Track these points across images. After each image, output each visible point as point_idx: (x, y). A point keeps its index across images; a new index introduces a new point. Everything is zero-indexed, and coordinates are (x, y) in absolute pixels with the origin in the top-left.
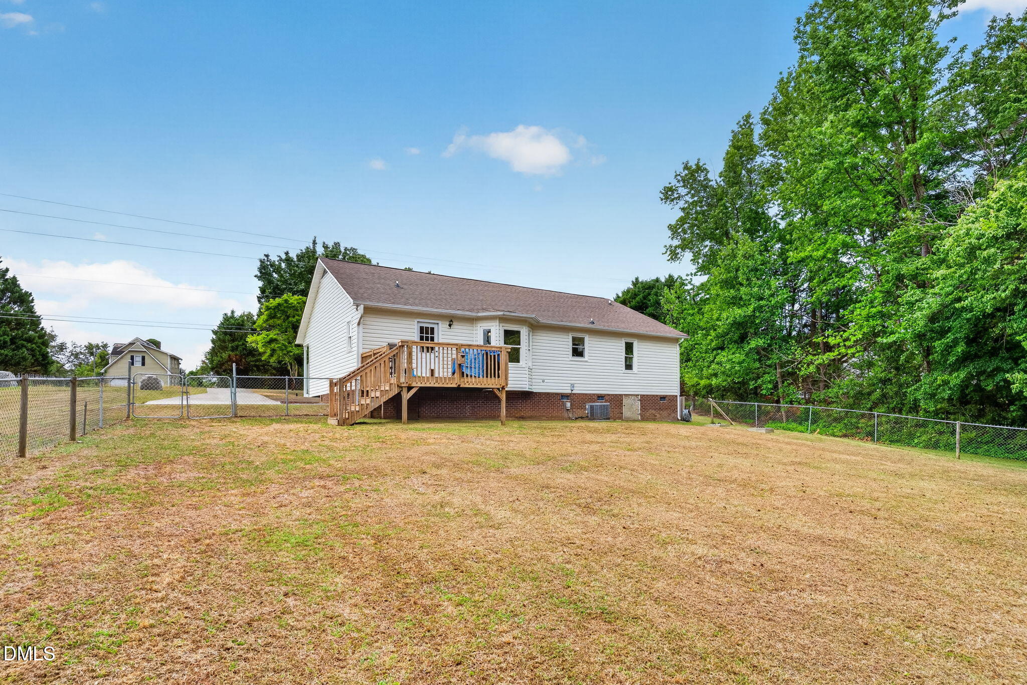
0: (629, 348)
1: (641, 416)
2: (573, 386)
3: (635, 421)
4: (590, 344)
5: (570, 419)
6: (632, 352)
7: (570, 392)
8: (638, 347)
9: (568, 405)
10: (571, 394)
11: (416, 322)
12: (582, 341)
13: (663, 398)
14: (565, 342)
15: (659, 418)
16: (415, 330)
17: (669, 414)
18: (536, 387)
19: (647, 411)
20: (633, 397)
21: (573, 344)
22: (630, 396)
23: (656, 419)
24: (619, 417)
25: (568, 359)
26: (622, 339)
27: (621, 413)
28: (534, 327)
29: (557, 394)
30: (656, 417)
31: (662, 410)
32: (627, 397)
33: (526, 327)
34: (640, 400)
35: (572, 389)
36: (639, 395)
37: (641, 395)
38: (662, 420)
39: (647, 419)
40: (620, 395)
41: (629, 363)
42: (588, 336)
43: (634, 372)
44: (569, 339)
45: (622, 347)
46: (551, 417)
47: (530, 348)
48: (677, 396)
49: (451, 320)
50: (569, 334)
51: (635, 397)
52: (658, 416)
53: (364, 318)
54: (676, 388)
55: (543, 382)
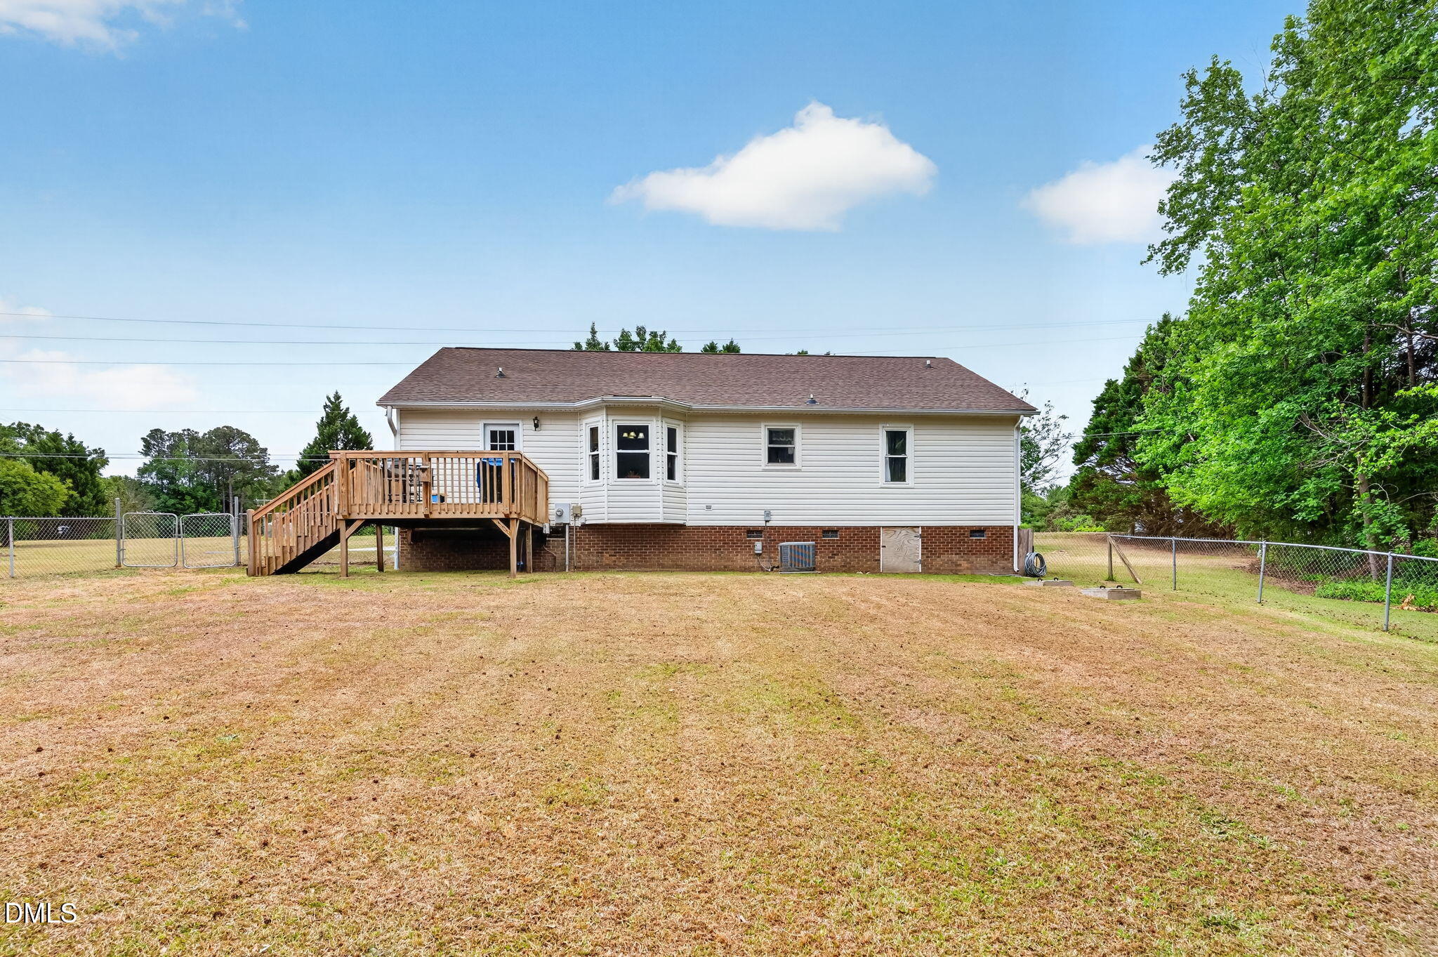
0: (896, 442)
1: (923, 565)
2: (768, 514)
3: (908, 574)
4: (804, 441)
5: (762, 570)
6: (903, 450)
7: (763, 524)
8: (914, 440)
9: (759, 546)
10: (765, 527)
11: (481, 426)
12: (790, 434)
13: (979, 531)
14: (758, 438)
15: (968, 568)
16: (481, 438)
17: (992, 562)
18: (694, 516)
19: (939, 557)
20: (904, 532)
21: (771, 442)
22: (898, 530)
23: (960, 571)
24: (873, 568)
25: (761, 468)
26: (880, 426)
27: (876, 560)
28: (691, 417)
29: (738, 528)
30: (959, 568)
31: (974, 554)
32: (891, 532)
33: (660, 418)
34: (922, 536)
35: (767, 519)
36: (918, 527)
37: (923, 527)
38: (973, 573)
39: (938, 572)
40: (874, 528)
41: (897, 470)
42: (805, 426)
43: (910, 486)
44: (763, 433)
45: (880, 441)
46: (725, 567)
47: (679, 452)
48: (1012, 528)
49: (536, 418)
50: (763, 425)
51: (910, 531)
52: (965, 564)
53: (404, 426)
54: (1010, 516)
55: (709, 508)
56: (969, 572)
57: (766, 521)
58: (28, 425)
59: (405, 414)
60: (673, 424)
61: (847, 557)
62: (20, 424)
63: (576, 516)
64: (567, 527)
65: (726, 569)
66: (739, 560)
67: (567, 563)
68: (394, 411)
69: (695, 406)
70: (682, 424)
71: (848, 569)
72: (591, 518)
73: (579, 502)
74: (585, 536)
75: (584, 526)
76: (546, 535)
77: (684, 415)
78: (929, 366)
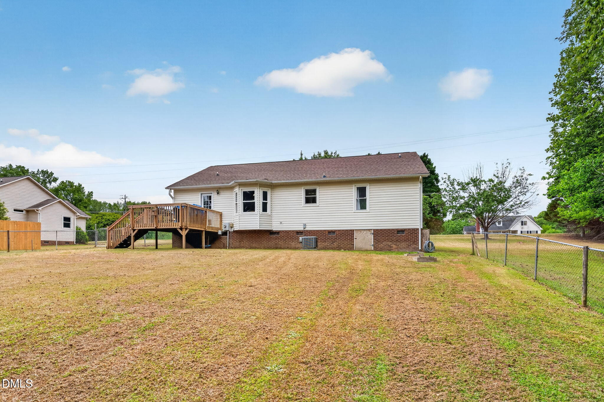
0: (362, 192)
1: (374, 247)
2: (305, 225)
3: (367, 251)
4: (321, 194)
6: (365, 195)
7: (303, 229)
8: (370, 190)
9: (301, 238)
10: (303, 231)
11: (200, 195)
12: (314, 191)
13: (402, 231)
14: (301, 194)
15: (396, 248)
16: (200, 199)
17: (408, 245)
18: (275, 227)
19: (382, 243)
20: (365, 232)
21: (306, 195)
22: (362, 231)
23: (392, 249)
24: (350, 248)
25: (302, 206)
26: (354, 185)
27: (352, 245)
28: (273, 186)
29: (293, 231)
30: (392, 248)
31: (399, 242)
32: (359, 232)
33: (258, 188)
34: (373, 234)
35: (305, 227)
36: (372, 230)
37: (374, 230)
38: (399, 250)
39: (381, 250)
40: (351, 230)
41: (362, 205)
42: (320, 187)
43: (368, 211)
44: (303, 192)
45: (353, 192)
46: (288, 247)
47: (269, 201)
48: (418, 229)
49: (217, 191)
50: (303, 188)
51: (368, 231)
52: (394, 246)
53: (176, 196)
54: (417, 223)
55: (281, 223)
56: (396, 250)
57: (304, 228)
58: (146, 202)
59: (176, 191)
60: (265, 190)
61: (339, 243)
62: (144, 202)
63: (231, 227)
64: (228, 231)
65: (288, 248)
66: (293, 244)
67: (228, 245)
68: (172, 191)
69: (273, 182)
70: (270, 189)
71: (339, 248)
72: (236, 228)
73: (233, 222)
74: (235, 235)
75: (234, 231)
76: (220, 235)
77: (269, 185)
78: (400, 157)
